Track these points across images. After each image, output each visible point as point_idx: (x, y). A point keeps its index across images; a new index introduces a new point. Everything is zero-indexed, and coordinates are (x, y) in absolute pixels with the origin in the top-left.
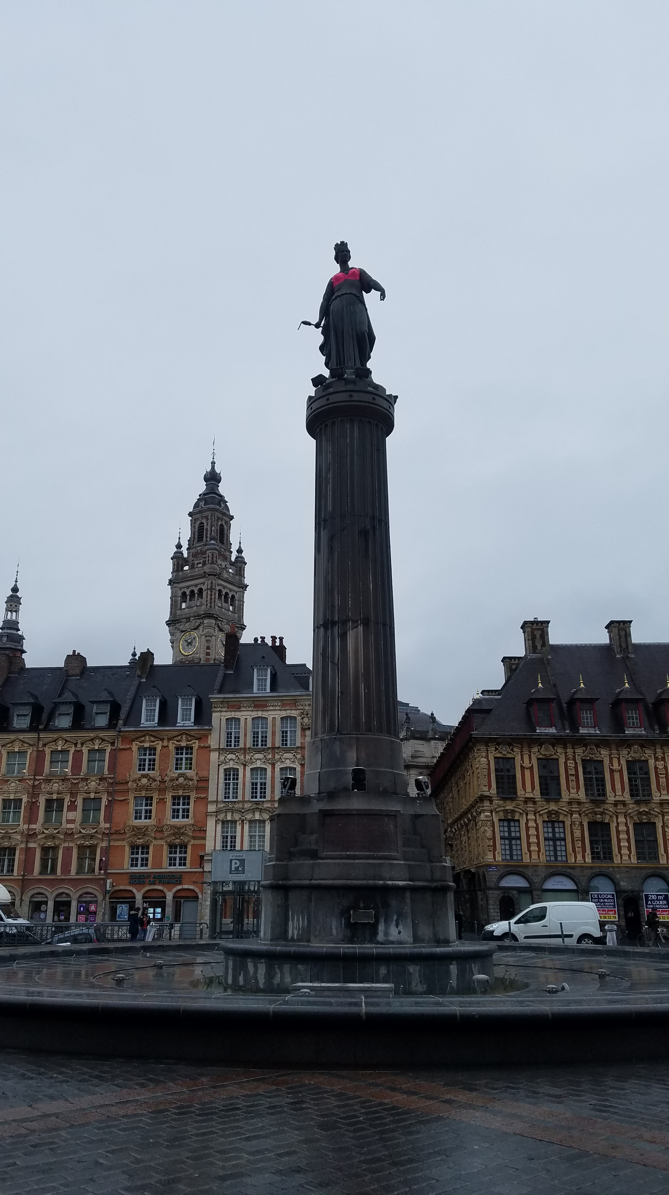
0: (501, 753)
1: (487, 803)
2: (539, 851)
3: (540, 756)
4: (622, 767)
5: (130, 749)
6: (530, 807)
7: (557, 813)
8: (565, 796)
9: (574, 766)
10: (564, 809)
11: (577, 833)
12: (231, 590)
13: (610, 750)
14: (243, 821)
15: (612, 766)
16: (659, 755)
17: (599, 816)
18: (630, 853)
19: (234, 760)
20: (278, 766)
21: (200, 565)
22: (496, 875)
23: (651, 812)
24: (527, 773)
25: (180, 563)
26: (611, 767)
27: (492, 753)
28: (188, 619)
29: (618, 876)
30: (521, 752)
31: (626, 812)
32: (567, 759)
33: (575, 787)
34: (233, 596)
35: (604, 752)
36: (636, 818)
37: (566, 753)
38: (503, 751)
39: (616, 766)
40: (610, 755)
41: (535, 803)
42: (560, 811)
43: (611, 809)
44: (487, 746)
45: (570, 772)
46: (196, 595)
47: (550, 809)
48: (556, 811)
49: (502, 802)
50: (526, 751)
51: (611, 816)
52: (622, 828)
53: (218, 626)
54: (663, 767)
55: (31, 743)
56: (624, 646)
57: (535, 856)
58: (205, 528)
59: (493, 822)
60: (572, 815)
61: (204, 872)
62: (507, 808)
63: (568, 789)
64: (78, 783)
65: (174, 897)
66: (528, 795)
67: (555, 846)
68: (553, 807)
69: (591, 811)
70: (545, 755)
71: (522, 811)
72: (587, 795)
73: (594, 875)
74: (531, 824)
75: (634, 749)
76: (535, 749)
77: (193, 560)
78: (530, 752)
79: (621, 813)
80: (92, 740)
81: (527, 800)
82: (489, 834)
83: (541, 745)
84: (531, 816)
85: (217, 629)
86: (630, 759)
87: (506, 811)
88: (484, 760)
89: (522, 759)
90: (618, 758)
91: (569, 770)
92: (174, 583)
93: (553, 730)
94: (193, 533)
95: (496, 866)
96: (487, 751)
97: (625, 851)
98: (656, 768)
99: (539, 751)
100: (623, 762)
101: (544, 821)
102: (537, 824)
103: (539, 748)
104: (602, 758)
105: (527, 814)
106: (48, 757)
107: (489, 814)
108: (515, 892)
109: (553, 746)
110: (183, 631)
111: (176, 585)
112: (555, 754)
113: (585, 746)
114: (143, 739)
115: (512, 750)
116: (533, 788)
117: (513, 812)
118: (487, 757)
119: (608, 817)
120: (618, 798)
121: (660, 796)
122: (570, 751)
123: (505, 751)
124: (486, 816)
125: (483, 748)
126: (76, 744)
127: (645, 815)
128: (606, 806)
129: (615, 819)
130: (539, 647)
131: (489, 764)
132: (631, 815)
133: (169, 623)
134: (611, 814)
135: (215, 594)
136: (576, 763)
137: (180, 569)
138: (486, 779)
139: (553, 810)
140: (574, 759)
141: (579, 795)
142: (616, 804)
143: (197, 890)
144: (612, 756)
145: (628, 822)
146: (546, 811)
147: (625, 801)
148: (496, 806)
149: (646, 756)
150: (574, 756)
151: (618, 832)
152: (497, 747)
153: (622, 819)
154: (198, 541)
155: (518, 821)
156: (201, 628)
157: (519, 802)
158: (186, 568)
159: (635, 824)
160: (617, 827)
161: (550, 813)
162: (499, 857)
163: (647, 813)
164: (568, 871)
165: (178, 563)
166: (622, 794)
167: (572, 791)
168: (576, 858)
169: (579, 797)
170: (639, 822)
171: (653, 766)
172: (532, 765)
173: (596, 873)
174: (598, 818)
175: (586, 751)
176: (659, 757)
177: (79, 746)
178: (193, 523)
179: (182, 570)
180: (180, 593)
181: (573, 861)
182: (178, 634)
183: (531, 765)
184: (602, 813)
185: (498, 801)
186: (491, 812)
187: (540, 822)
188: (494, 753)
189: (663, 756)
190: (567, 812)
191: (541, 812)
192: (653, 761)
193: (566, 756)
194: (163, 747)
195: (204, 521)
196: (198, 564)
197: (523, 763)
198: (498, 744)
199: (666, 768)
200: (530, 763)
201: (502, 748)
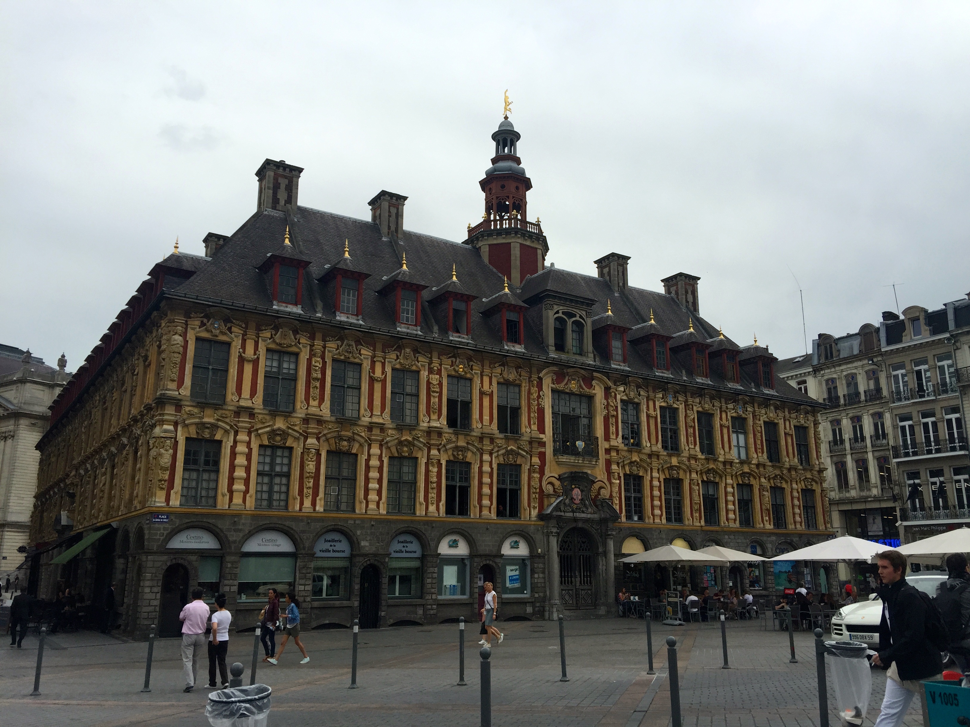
0: (207, 331)
1: (170, 410)
2: (247, 491)
3: (273, 346)
4: (386, 375)
6: (244, 421)
7: (284, 434)
8: (300, 412)
9: (320, 366)
10: (296, 428)
11: (311, 467)
13: (374, 350)
15: (374, 374)
16: (435, 365)
17: (345, 443)
18: (380, 499)
22: (165, 529)
23: (415, 442)
24: (248, 369)
26: (372, 375)
27: (193, 329)
29: (359, 532)
30: (243, 335)
31: (383, 440)
32: (312, 355)
33: (318, 397)
35: (366, 352)
36: (394, 450)
37: (312, 346)
38: (215, 328)
39: (378, 373)
40: (373, 357)
41: (252, 415)
42: (290, 431)
43: (363, 434)
44: (188, 316)
45: (314, 375)
47: (275, 427)
48: (283, 431)
49: (196, 410)
50: (251, 333)
51: (361, 445)
52: (374, 462)
54: (438, 382)
56: (393, 228)
57: (237, 500)
59: (176, 442)
60: (306, 438)
62: (206, 420)
63: (307, 400)
66: (243, 403)
67: (271, 485)
68: (280, 424)
69: (335, 434)
70: (280, 345)
71: (228, 428)
72: (332, 411)
73: (325, 530)
74: (241, 448)
75: (404, 352)
76: (267, 334)
78: (258, 337)
79: (376, 440)
81: (239, 411)
82: (166, 460)
83: (276, 329)
84: (243, 437)
86: (398, 366)
87: (202, 426)
88: (178, 339)
89: (243, 347)
90: (382, 363)
91: (313, 372)
93: (297, 310)
95: (168, 515)
96: (187, 325)
97: (373, 496)
98: (429, 383)
99: (272, 337)
100: (388, 369)
101: (261, 446)
102: (250, 450)
103: (274, 332)
104: (361, 360)
105: (236, 433)
107: (171, 428)
108: (193, 558)
109: (296, 332)
112: (295, 345)
113: (341, 339)
115: (230, 329)
116: (253, 392)
117: (214, 427)
118: (184, 335)
119: (356, 445)
120: (375, 420)
121: (429, 422)
122: (318, 343)
123: (216, 330)
124: (166, 431)
125: (180, 319)
127: (406, 446)
128: (357, 429)
129: (366, 448)
130: (282, 202)
131: (185, 347)
132: (389, 445)
134: (362, 441)
136: (324, 363)
138: (176, 370)
139: (279, 429)
140: (323, 358)
141: (321, 410)
142: (370, 427)
144: (375, 359)
145: (384, 455)
146: (268, 429)
147: (384, 424)
148: (185, 416)
149: (419, 364)
150: (324, 353)
151: (368, 468)
152: (205, 321)
153: (375, 450)
155: (220, 442)
157: (227, 412)
159: (391, 458)
160: (368, 461)
161: (273, 433)
162: (176, 499)
163: (410, 444)
164: (287, 523)
166: (382, 414)
167: (312, 403)
168: (302, 503)
169: (321, 413)
170: (397, 455)
171: (426, 379)
172: (258, 358)
173: (329, 528)
174: (343, 446)
175: (341, 346)
176: (435, 368)
181: (297, 508)
183: (256, 356)
184: (351, 440)
185: (190, 408)
186: (176, 424)
187: (255, 446)
188: (198, 329)
189: (439, 368)
190: (301, 434)
191: (260, 431)
192: (426, 373)
193: (311, 350)
197: (244, 353)
198: (208, 317)
199: (440, 384)
200: (255, 354)
201: (213, 324)
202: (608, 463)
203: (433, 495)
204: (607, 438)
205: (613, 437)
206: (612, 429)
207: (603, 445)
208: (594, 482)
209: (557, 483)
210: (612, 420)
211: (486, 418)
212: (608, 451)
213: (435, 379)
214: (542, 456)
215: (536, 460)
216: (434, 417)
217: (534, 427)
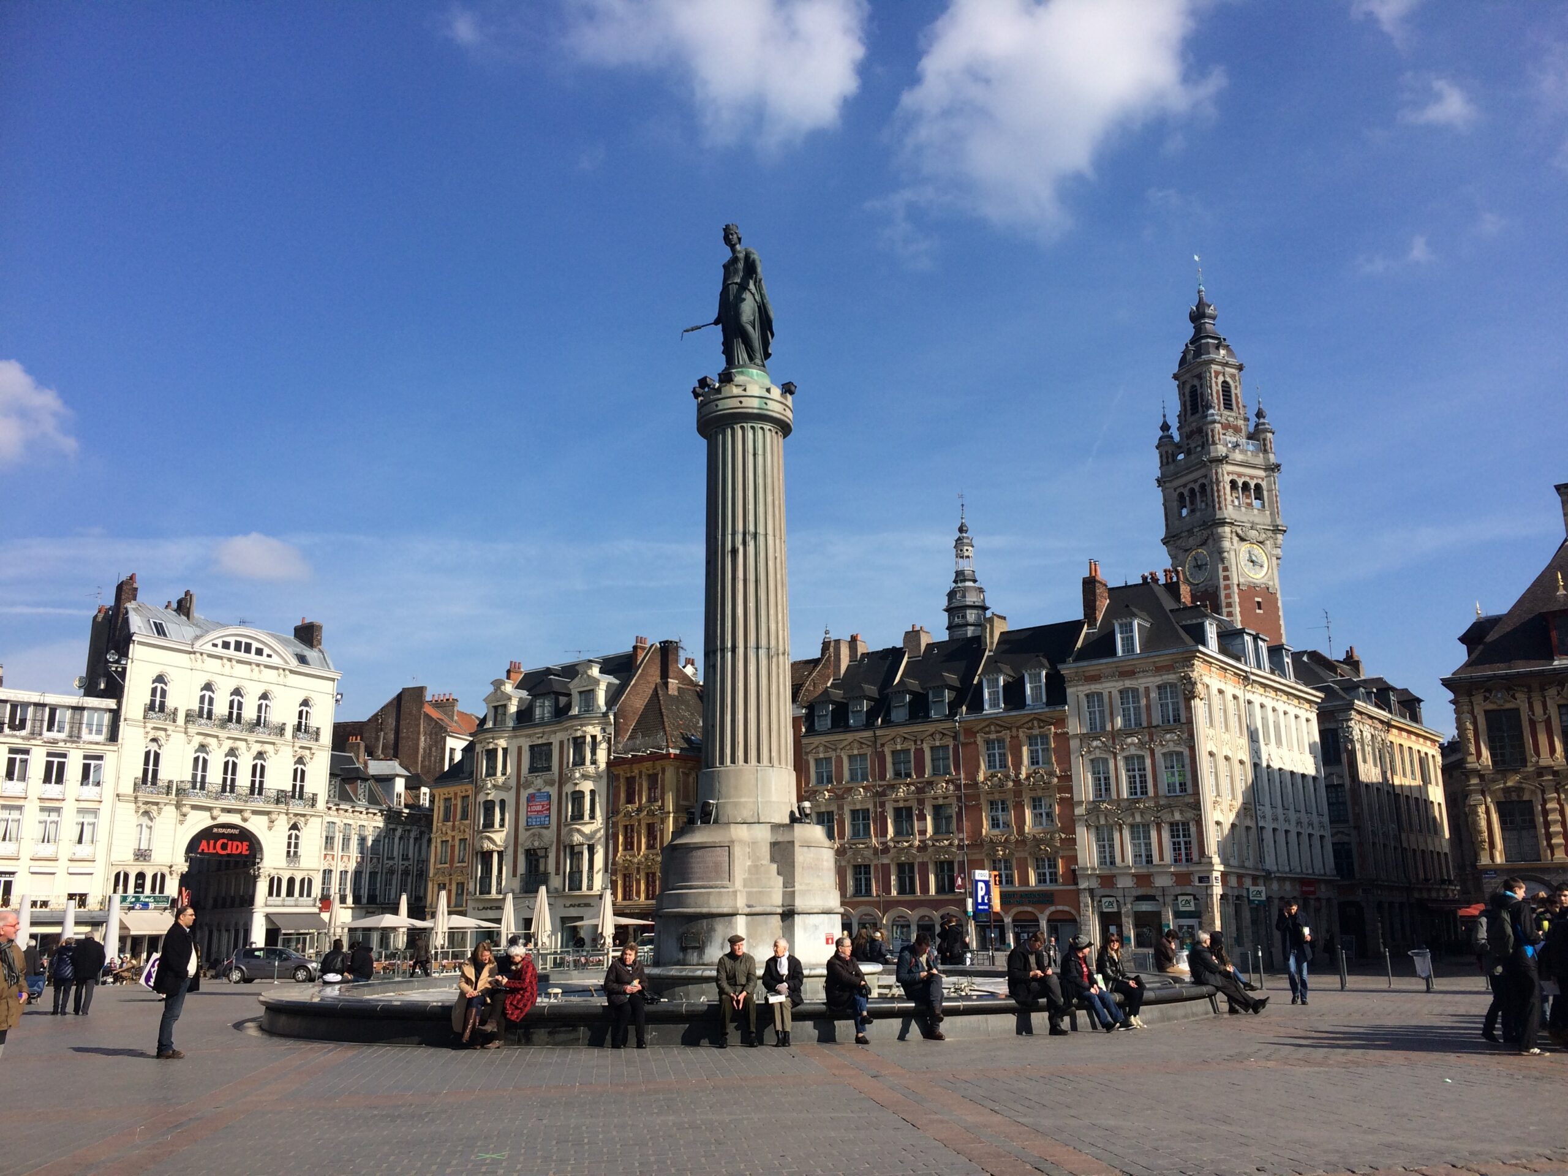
0: (1491, 702)
1: (1475, 780)
5: (975, 742)
6: (1549, 780)
12: (1252, 477)
14: (1120, 825)
19: (1099, 748)
20: (1159, 751)
21: (1199, 449)
24: (1542, 729)
25: (1170, 452)
27: (1477, 704)
28: (1190, 532)
30: (1529, 698)
34: (1258, 487)
38: (1499, 699)
41: (1556, 773)
44: (1470, 695)
46: (1198, 494)
49: (1499, 777)
50: (1536, 695)
53: (1238, 535)
55: (870, 743)
57: (1562, 854)
58: (1199, 392)
59: (1488, 808)
61: (1078, 891)
62: (1510, 784)
64: (924, 787)
65: (1049, 921)
71: (1534, 788)
74: (1554, 806)
76: (1552, 692)
77: (1188, 444)
78: (1545, 697)
80: (932, 735)
82: (1482, 825)
83: (1561, 684)
84: (1551, 795)
85: (1236, 539)
87: (1507, 790)
88: (1466, 717)
92: (1164, 482)
94: (1184, 404)
95: (1496, 871)
96: (1471, 702)
99: (1559, 694)
102: (1561, 805)
103: (1559, 688)
105: (1543, 792)
106: (889, 759)
107: (1480, 795)
110: (1186, 551)
111: (1167, 485)
114: (987, 729)
115: (1513, 696)
117: (1519, 789)
118: (1471, 712)
123: (1500, 701)
124: (1476, 799)
125: (1463, 699)
126: (915, 742)
131: (1475, 722)
133: (1165, 542)
135: (1224, 488)
137: (1170, 460)
138: (1472, 744)
143: (1073, 912)
148: (1490, 784)
152: (1487, 695)
154: (1192, 414)
155: (1529, 802)
156: (1210, 541)
158: (1181, 457)
162: (1500, 857)
165: (1167, 452)
172: (1549, 718)
177: (919, 743)
178: (1181, 388)
179: (1174, 460)
180: (1175, 495)
182: (1181, 556)
183: (1547, 716)
186: (1483, 792)
188: (1482, 704)
194: (1012, 737)
195: (1196, 382)
196: (1196, 447)
197: (1533, 715)
198: (1489, 690)
200: (1545, 713)
201: (1496, 696)
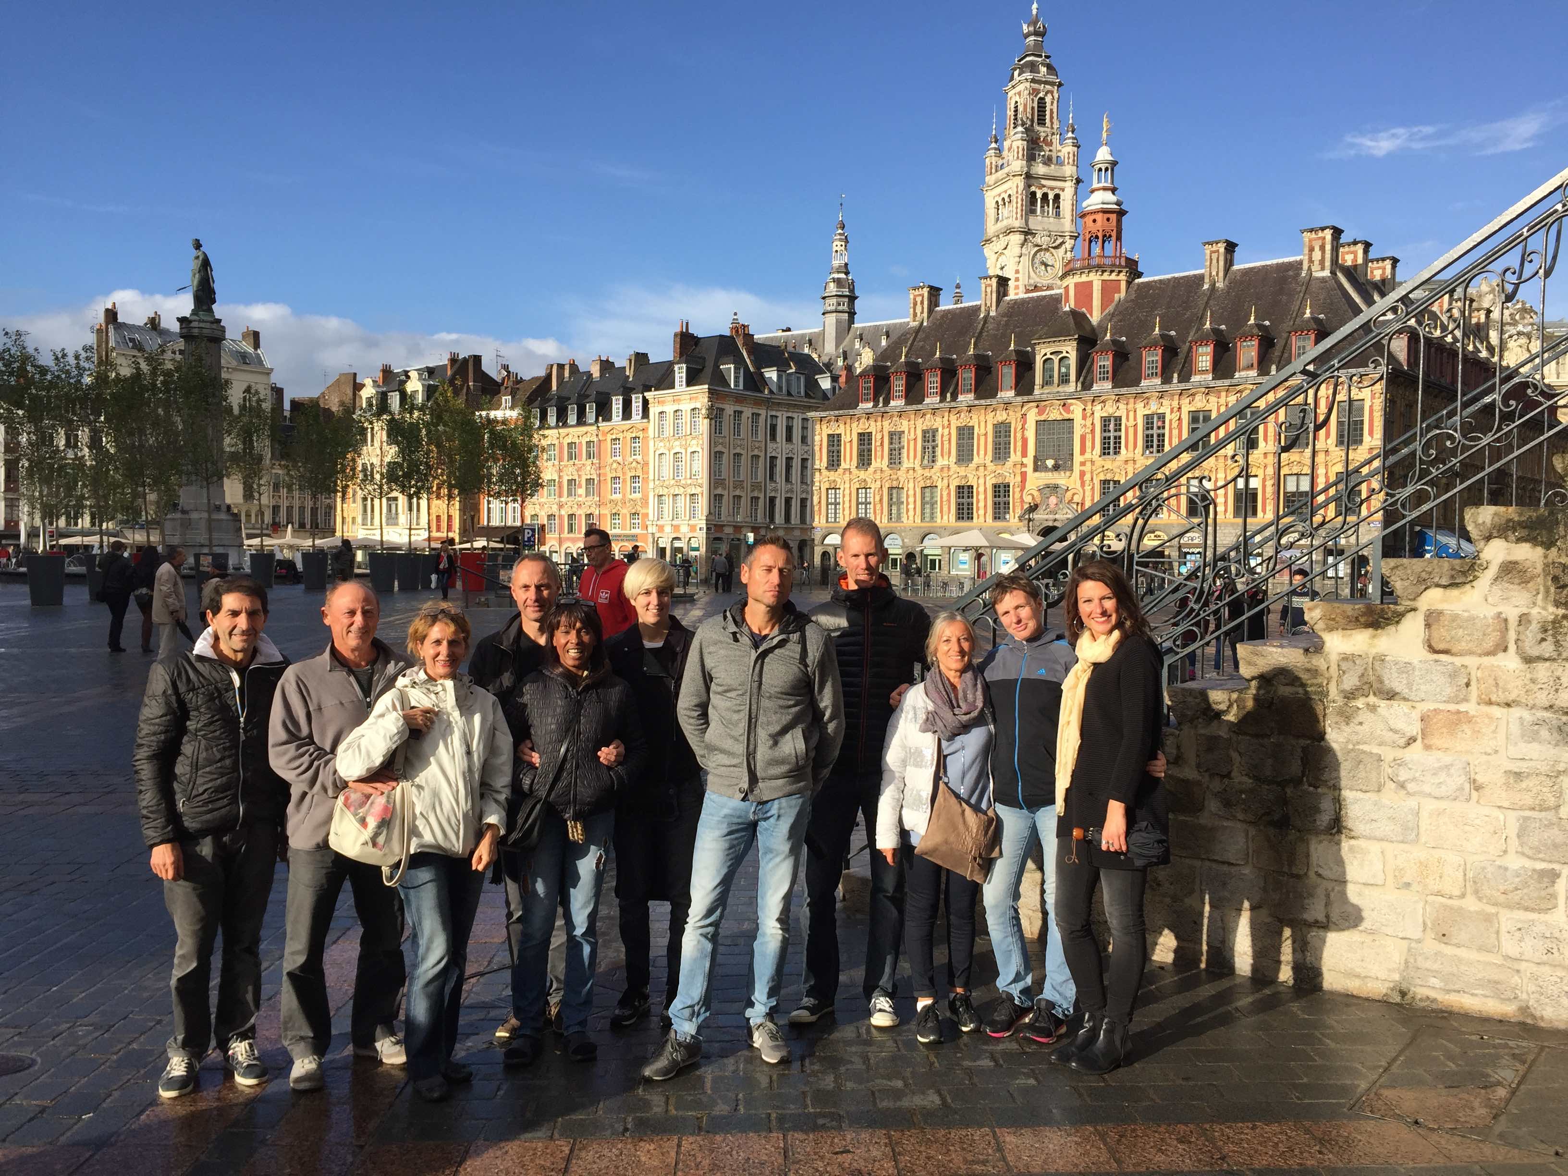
0: (830, 429)
3: (859, 431)
4: (917, 436)
5: (606, 440)
6: (848, 476)
7: (865, 481)
9: (881, 437)
10: (871, 476)
13: (909, 421)
14: (669, 495)
17: (895, 481)
18: (915, 514)
19: (663, 447)
20: (689, 451)
25: (994, 163)
26: (909, 437)
28: (998, 238)
30: (845, 428)
31: (915, 477)
32: (877, 431)
33: (881, 456)
36: (922, 482)
39: (912, 435)
40: (910, 425)
41: (851, 472)
43: (904, 475)
45: (878, 444)
47: (862, 477)
48: (865, 479)
49: (827, 473)
50: (848, 427)
51: (904, 481)
52: (911, 491)
53: (1031, 242)
54: (948, 433)
55: (557, 437)
60: (876, 482)
61: (647, 534)
62: (831, 478)
64: (581, 467)
66: (847, 466)
68: (864, 475)
69: (890, 477)
70: (861, 429)
71: (842, 480)
72: (888, 463)
74: (847, 491)
75: (927, 418)
77: (1008, 156)
78: (851, 428)
79: (911, 478)
81: (846, 471)
82: (816, 501)
84: (847, 485)
86: (924, 428)
87: (830, 481)
89: (846, 434)
90: (914, 427)
91: (877, 442)
93: (870, 405)
97: (912, 513)
99: (858, 426)
100: (918, 431)
101: (858, 489)
102: (851, 492)
104: (903, 428)
105: (844, 483)
106: (566, 448)
107: (818, 484)
109: (868, 420)
112: (869, 427)
113: (891, 418)
114: (612, 432)
116: (852, 459)
117: (835, 481)
119: (901, 483)
120: (910, 465)
121: (942, 462)
122: (879, 424)
123: (834, 429)
125: (818, 426)
127: (929, 479)
128: (901, 473)
129: (907, 484)
132: (919, 480)
134: (904, 479)
136: (884, 434)
138: (819, 454)
141: (883, 464)
142: (908, 470)
145: (916, 487)
146: (858, 479)
147: (915, 468)
148: (823, 477)
149: (936, 424)
150: (882, 429)
151: (908, 496)
153: (912, 484)
157: (841, 472)
159: (921, 488)
160: (908, 491)
161: (860, 481)
166: (914, 461)
167: (878, 460)
169: (883, 466)
170: (924, 486)
171: (941, 433)
172: (853, 439)
174: (894, 483)
175: (891, 423)
176: (946, 424)
177: (580, 438)
179: (997, 170)
180: (994, 203)
184: (898, 479)
186: (820, 482)
187: (853, 489)
189: (948, 423)
190: (873, 480)
191: (854, 481)
192: (941, 429)
193: (877, 428)
194: (624, 437)
195: (1018, 99)
196: (1011, 160)
197: (846, 437)
199: (950, 433)
202: (1082, 474)
203: (945, 509)
204: (1083, 452)
205: (1088, 450)
206: (1089, 444)
207: (1077, 458)
208: (1067, 490)
209: (1036, 494)
210: (1089, 436)
211: (982, 452)
212: (1083, 464)
213: (946, 431)
214: (1024, 475)
215: (1019, 478)
216: (946, 457)
217: (1019, 453)
